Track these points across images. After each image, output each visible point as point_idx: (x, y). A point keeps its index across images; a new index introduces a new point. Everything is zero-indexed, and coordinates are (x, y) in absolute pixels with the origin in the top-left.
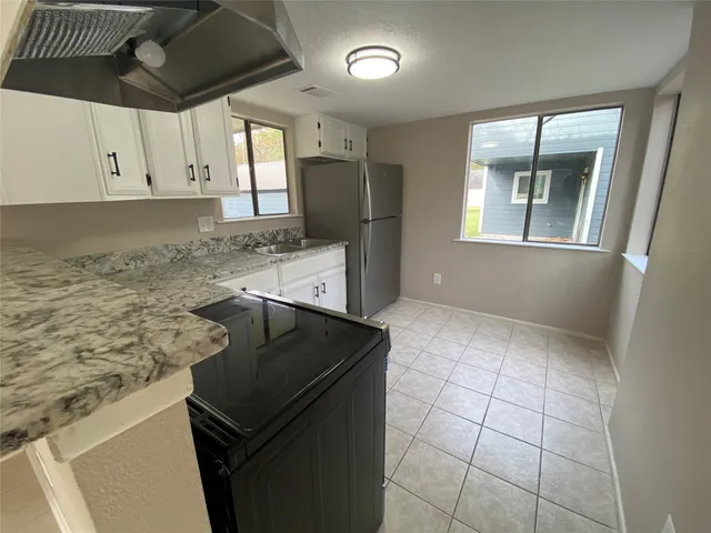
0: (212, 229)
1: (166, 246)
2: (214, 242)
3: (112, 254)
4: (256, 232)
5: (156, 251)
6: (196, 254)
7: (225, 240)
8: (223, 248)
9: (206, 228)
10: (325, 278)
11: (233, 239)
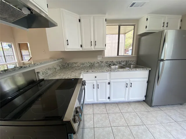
0: (101, 59)
1: (89, 62)
2: (101, 63)
3: (78, 62)
4: (115, 61)
5: (86, 63)
6: (95, 65)
7: (104, 62)
8: (103, 64)
9: (99, 59)
10: (133, 81)
11: (107, 62)
